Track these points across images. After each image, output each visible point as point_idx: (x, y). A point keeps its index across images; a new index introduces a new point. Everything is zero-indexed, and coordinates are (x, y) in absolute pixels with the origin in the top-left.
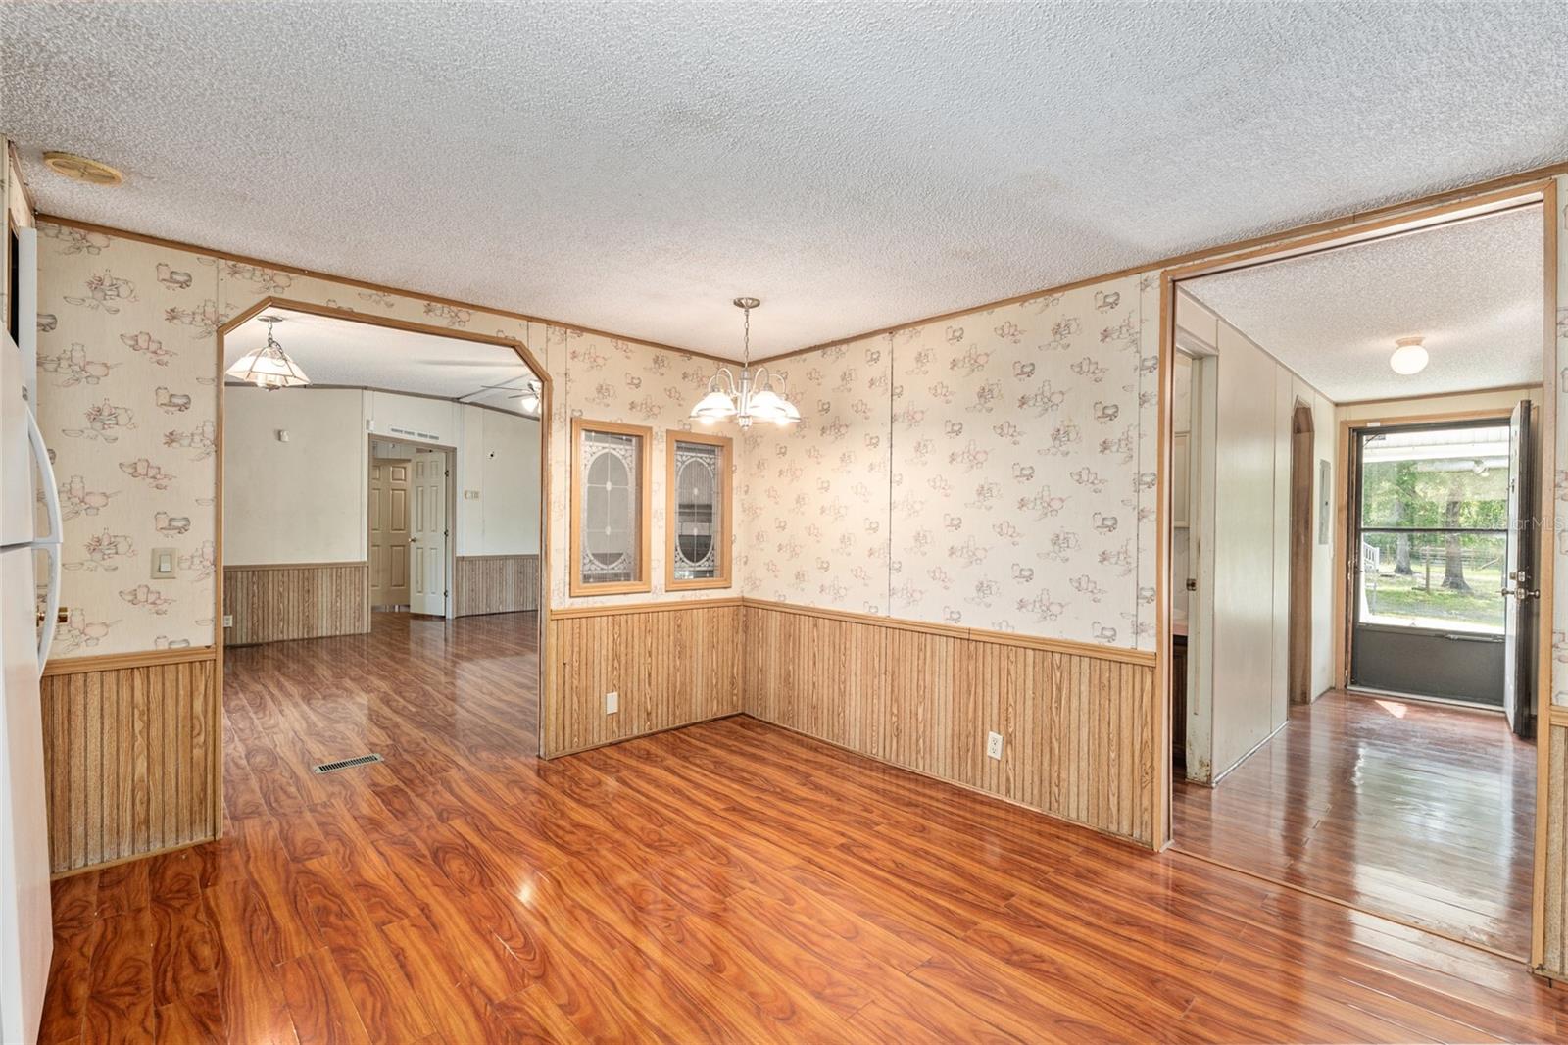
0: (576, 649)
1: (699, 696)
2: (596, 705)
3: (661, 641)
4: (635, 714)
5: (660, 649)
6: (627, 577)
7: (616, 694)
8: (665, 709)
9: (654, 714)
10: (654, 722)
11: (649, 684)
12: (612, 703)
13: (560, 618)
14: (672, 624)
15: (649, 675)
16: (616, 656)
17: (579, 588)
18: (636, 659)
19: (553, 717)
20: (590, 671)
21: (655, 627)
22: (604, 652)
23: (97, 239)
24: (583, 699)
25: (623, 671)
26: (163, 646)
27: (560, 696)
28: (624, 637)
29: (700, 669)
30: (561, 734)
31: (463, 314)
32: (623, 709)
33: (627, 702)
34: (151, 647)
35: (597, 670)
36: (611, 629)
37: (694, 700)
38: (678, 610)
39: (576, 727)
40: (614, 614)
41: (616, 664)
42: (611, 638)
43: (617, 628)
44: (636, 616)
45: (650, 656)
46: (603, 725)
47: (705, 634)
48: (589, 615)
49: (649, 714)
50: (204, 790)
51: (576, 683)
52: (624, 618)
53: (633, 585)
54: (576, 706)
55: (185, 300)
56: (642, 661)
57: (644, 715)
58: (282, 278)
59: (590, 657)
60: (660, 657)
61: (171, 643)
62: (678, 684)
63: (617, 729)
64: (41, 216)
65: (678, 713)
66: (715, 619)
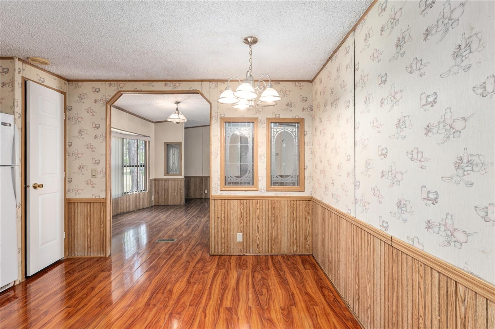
0: (223, 212)
1: (285, 240)
2: (232, 237)
3: (264, 213)
4: (251, 244)
5: (264, 217)
6: (249, 183)
7: (241, 234)
8: (267, 244)
9: (260, 246)
10: (261, 249)
11: (258, 232)
12: (240, 237)
13: (216, 198)
14: (270, 206)
15: (258, 228)
16: (242, 218)
17: (224, 187)
18: (251, 220)
19: (213, 239)
20: (229, 223)
21: (261, 207)
22: (235, 215)
23: (80, 83)
24: (226, 234)
25: (245, 225)
26: (94, 197)
27: (216, 231)
28: (245, 210)
29: (286, 229)
30: (217, 246)
31: (177, 84)
32: (245, 241)
33: (247, 238)
34: (91, 197)
35: (232, 222)
36: (239, 206)
37: (282, 243)
38: (273, 200)
39: (223, 245)
40: (241, 199)
41: (242, 221)
42: (239, 210)
43: (242, 206)
44: (251, 201)
45: (258, 219)
46: (235, 246)
47: (289, 213)
48: (229, 199)
49: (258, 245)
50: (103, 241)
51: (223, 226)
52: (245, 201)
53: (251, 187)
54: (223, 236)
55: (98, 96)
56: (254, 221)
57: (256, 246)
58: (122, 84)
59: (229, 217)
60: (264, 221)
61: (96, 196)
62: (274, 234)
63: (242, 250)
64: (69, 81)
65: (274, 247)
66: (294, 206)
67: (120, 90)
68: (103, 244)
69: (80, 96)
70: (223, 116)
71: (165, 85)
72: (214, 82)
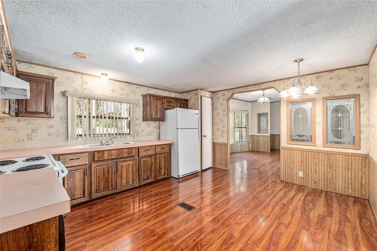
0: (289, 157)
1: (340, 183)
2: (296, 173)
3: (320, 162)
4: (310, 180)
5: (320, 164)
6: (308, 141)
7: (302, 172)
8: (323, 183)
9: (318, 183)
10: (318, 185)
11: (316, 173)
12: (301, 174)
13: (284, 148)
14: (326, 157)
15: (316, 171)
16: (302, 162)
17: (289, 142)
18: (310, 164)
19: (282, 172)
20: (293, 164)
21: (318, 157)
22: (298, 160)
23: (217, 93)
24: (291, 170)
25: (305, 167)
27: (284, 167)
28: (305, 157)
29: (341, 175)
30: (285, 176)
31: (260, 85)
32: (305, 177)
33: (306, 176)
34: (222, 142)
35: (295, 164)
36: (300, 154)
37: (337, 185)
38: (328, 153)
39: (289, 176)
40: (301, 151)
41: (302, 164)
42: (300, 157)
43: (303, 155)
44: (310, 153)
45: (316, 165)
46: (298, 179)
47: (344, 164)
48: (293, 149)
49: (315, 182)
51: (289, 165)
52: (305, 152)
53: (310, 143)
54: (289, 171)
55: (224, 97)
56: (312, 165)
57: (313, 182)
58: (234, 90)
59: (293, 160)
60: (320, 167)
61: (224, 142)
62: (329, 177)
63: (303, 182)
64: (213, 92)
65: (329, 186)
66: (349, 160)
67: (233, 93)
68: (226, 164)
69: (217, 98)
70: (288, 99)
71: (254, 87)
72: (282, 80)
